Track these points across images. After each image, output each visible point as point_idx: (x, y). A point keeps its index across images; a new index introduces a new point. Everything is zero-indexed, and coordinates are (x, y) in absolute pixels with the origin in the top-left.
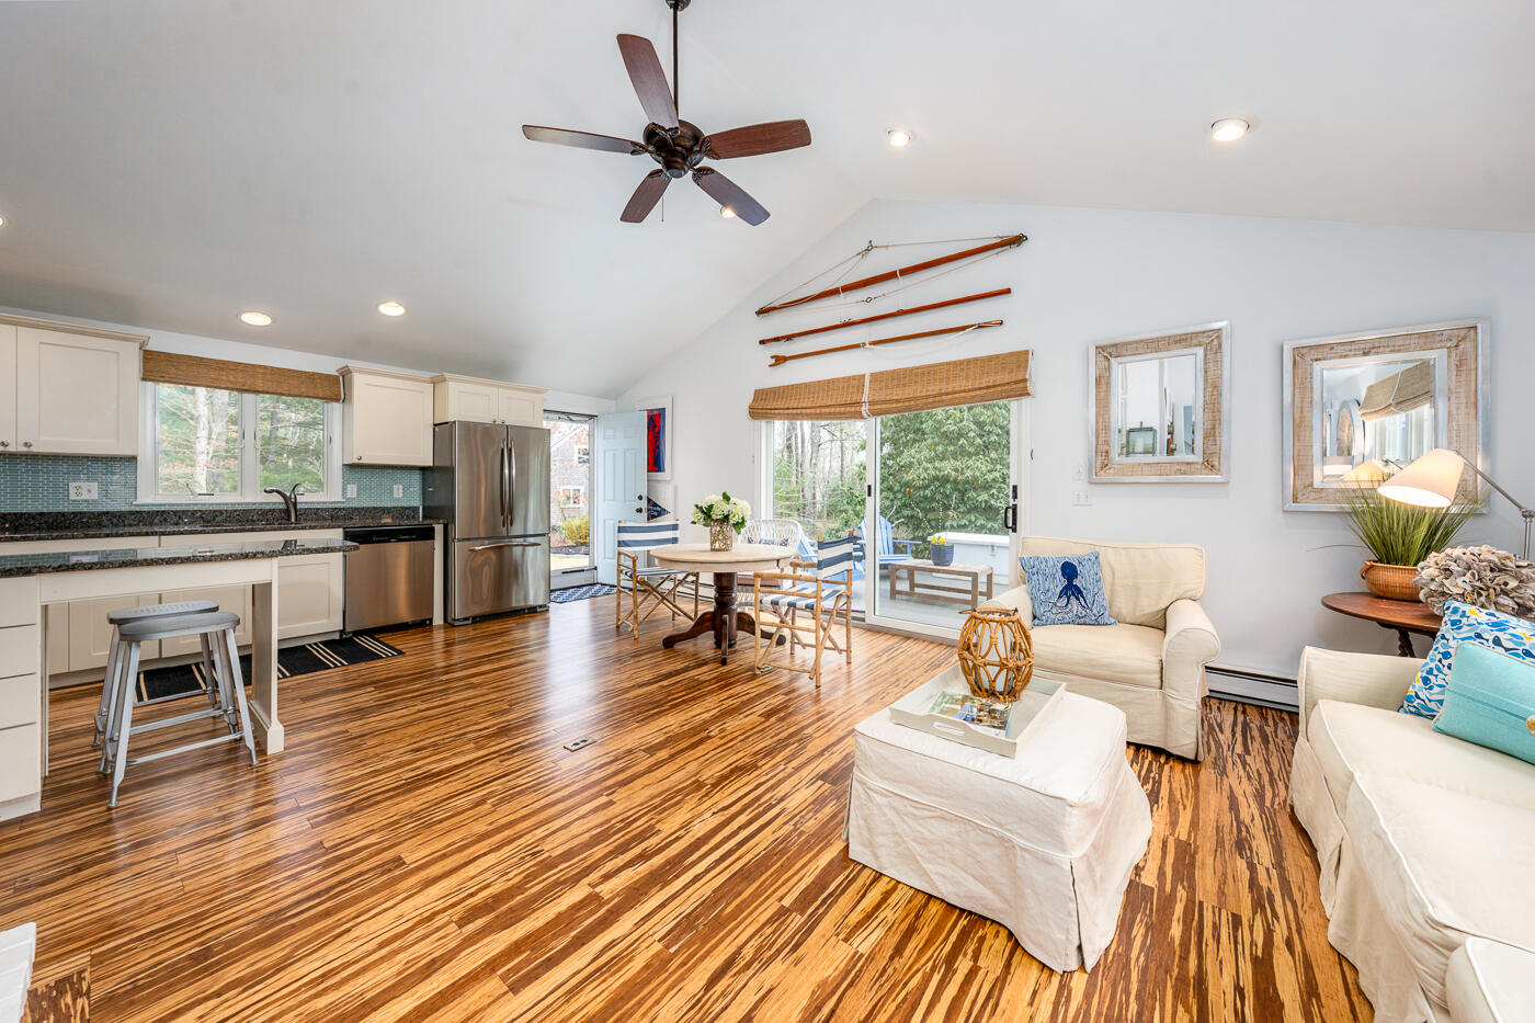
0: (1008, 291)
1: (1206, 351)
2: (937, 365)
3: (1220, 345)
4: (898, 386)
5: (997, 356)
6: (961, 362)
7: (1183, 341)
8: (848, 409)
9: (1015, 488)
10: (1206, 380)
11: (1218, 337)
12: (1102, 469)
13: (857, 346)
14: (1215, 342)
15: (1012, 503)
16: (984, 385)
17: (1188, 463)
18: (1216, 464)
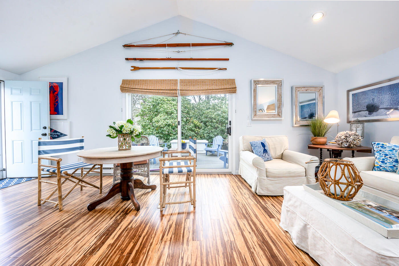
0: (228, 60)
1: (278, 86)
2: (207, 80)
3: (281, 84)
4: (191, 85)
5: (226, 80)
6: (214, 80)
7: (273, 82)
8: (171, 92)
9: (230, 122)
10: (278, 93)
11: (281, 82)
12: (255, 116)
13: (174, 68)
14: (280, 84)
15: (229, 126)
16: (223, 88)
17: (274, 115)
18: (281, 115)
